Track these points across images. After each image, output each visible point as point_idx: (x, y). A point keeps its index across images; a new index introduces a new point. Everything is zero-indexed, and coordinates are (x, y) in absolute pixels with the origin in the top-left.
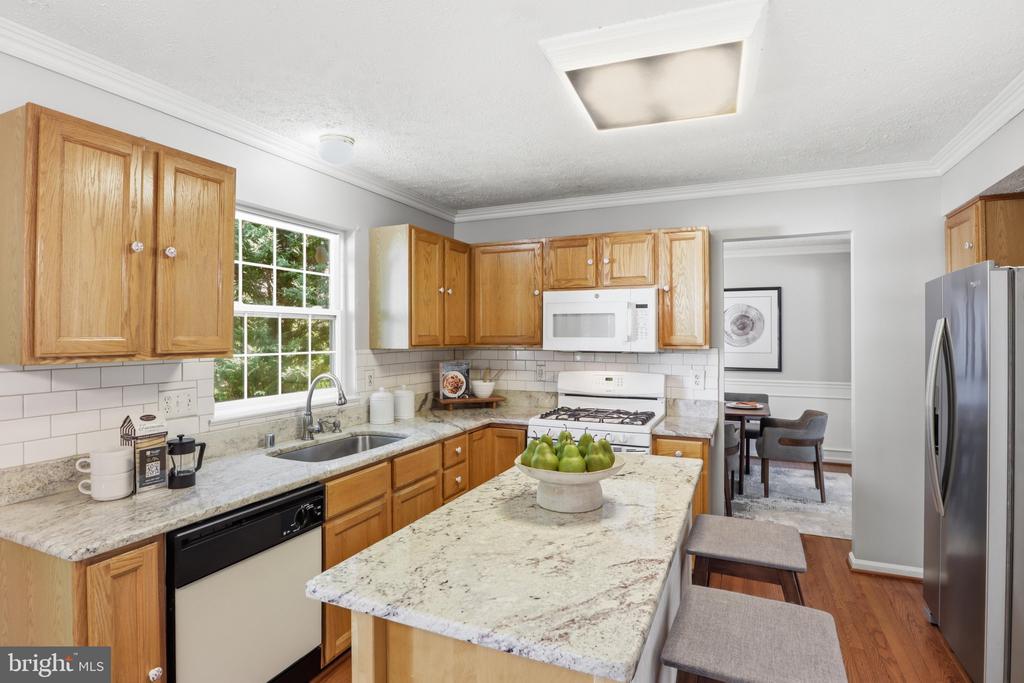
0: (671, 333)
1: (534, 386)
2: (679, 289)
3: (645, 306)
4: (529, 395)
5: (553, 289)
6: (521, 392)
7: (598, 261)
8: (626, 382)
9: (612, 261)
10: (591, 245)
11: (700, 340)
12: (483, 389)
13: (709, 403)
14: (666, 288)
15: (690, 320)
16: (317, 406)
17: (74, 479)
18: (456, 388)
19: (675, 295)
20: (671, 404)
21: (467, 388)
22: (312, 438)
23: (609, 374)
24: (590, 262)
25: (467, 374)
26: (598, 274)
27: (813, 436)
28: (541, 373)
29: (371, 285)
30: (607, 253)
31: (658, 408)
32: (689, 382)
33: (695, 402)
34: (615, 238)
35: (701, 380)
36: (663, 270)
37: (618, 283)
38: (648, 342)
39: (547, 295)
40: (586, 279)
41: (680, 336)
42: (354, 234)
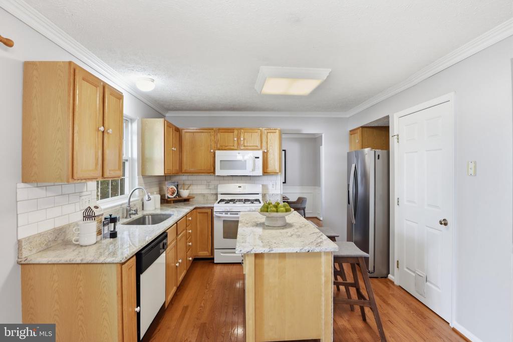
0: (267, 168)
1: (205, 191)
2: (270, 151)
3: (258, 158)
4: (203, 195)
5: (219, 149)
6: (200, 194)
7: (239, 138)
8: (247, 188)
9: (244, 139)
10: (236, 132)
11: (278, 171)
12: (185, 193)
13: (277, 195)
14: (266, 151)
15: (274, 163)
16: (132, 201)
17: (56, 239)
18: (173, 193)
19: (269, 154)
20: (264, 196)
21: (178, 192)
22: (130, 217)
23: (239, 185)
24: (235, 139)
25: (177, 186)
26: (239, 144)
27: (303, 206)
28: (209, 186)
29: (142, 145)
30: (242, 136)
31: (260, 197)
32: (270, 187)
33: (273, 194)
34: (247, 130)
35: (275, 186)
36: (264, 144)
37: (247, 148)
38: (259, 172)
39: (217, 152)
40: (234, 146)
41: (270, 169)
42: (136, 121)
